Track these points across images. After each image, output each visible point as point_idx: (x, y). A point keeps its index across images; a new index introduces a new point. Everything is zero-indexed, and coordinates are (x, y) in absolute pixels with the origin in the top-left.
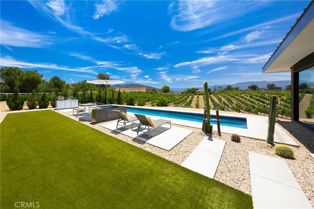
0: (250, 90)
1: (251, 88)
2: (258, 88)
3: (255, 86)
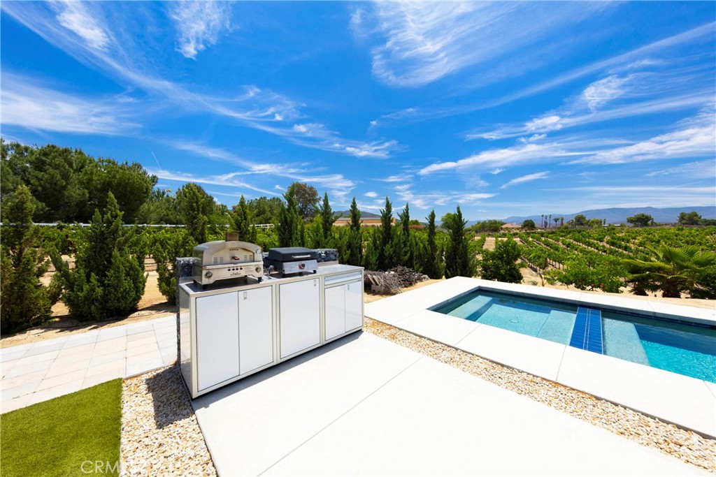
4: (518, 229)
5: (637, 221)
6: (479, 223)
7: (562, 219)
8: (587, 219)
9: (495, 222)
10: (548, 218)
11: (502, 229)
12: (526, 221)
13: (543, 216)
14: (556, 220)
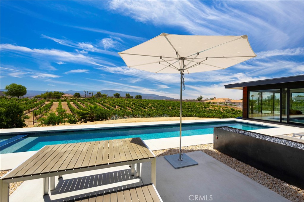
4: (72, 97)
5: (116, 96)
6: (47, 92)
7: (92, 94)
8: (102, 94)
9: (58, 93)
10: (87, 92)
11: (62, 97)
12: (76, 93)
13: (84, 91)
14: (90, 94)
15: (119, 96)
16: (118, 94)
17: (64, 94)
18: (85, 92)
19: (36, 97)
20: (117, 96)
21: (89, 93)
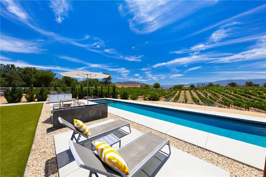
0: (229, 86)
1: (231, 85)
2: (236, 85)
3: (234, 83)
4: (188, 88)
7: (204, 84)
9: (180, 85)
11: (183, 88)
12: (191, 85)
15: (235, 85)
16: (233, 83)
17: (184, 86)
18: (198, 84)
19: (170, 89)
20: (233, 85)
21: (201, 84)
